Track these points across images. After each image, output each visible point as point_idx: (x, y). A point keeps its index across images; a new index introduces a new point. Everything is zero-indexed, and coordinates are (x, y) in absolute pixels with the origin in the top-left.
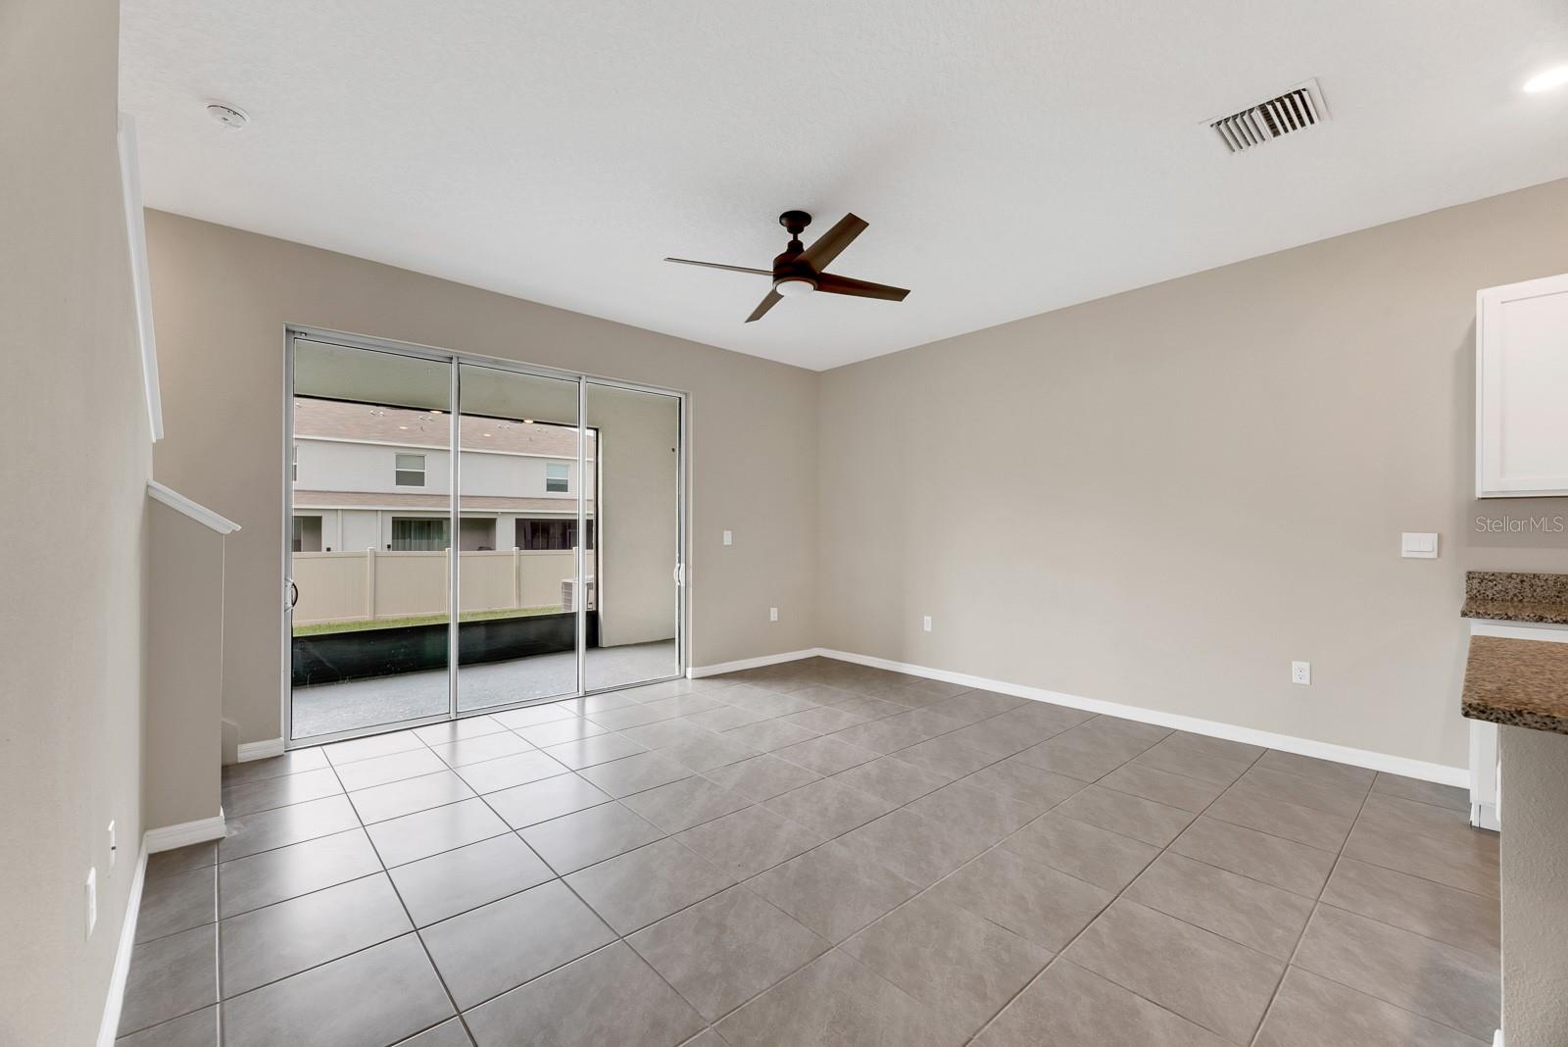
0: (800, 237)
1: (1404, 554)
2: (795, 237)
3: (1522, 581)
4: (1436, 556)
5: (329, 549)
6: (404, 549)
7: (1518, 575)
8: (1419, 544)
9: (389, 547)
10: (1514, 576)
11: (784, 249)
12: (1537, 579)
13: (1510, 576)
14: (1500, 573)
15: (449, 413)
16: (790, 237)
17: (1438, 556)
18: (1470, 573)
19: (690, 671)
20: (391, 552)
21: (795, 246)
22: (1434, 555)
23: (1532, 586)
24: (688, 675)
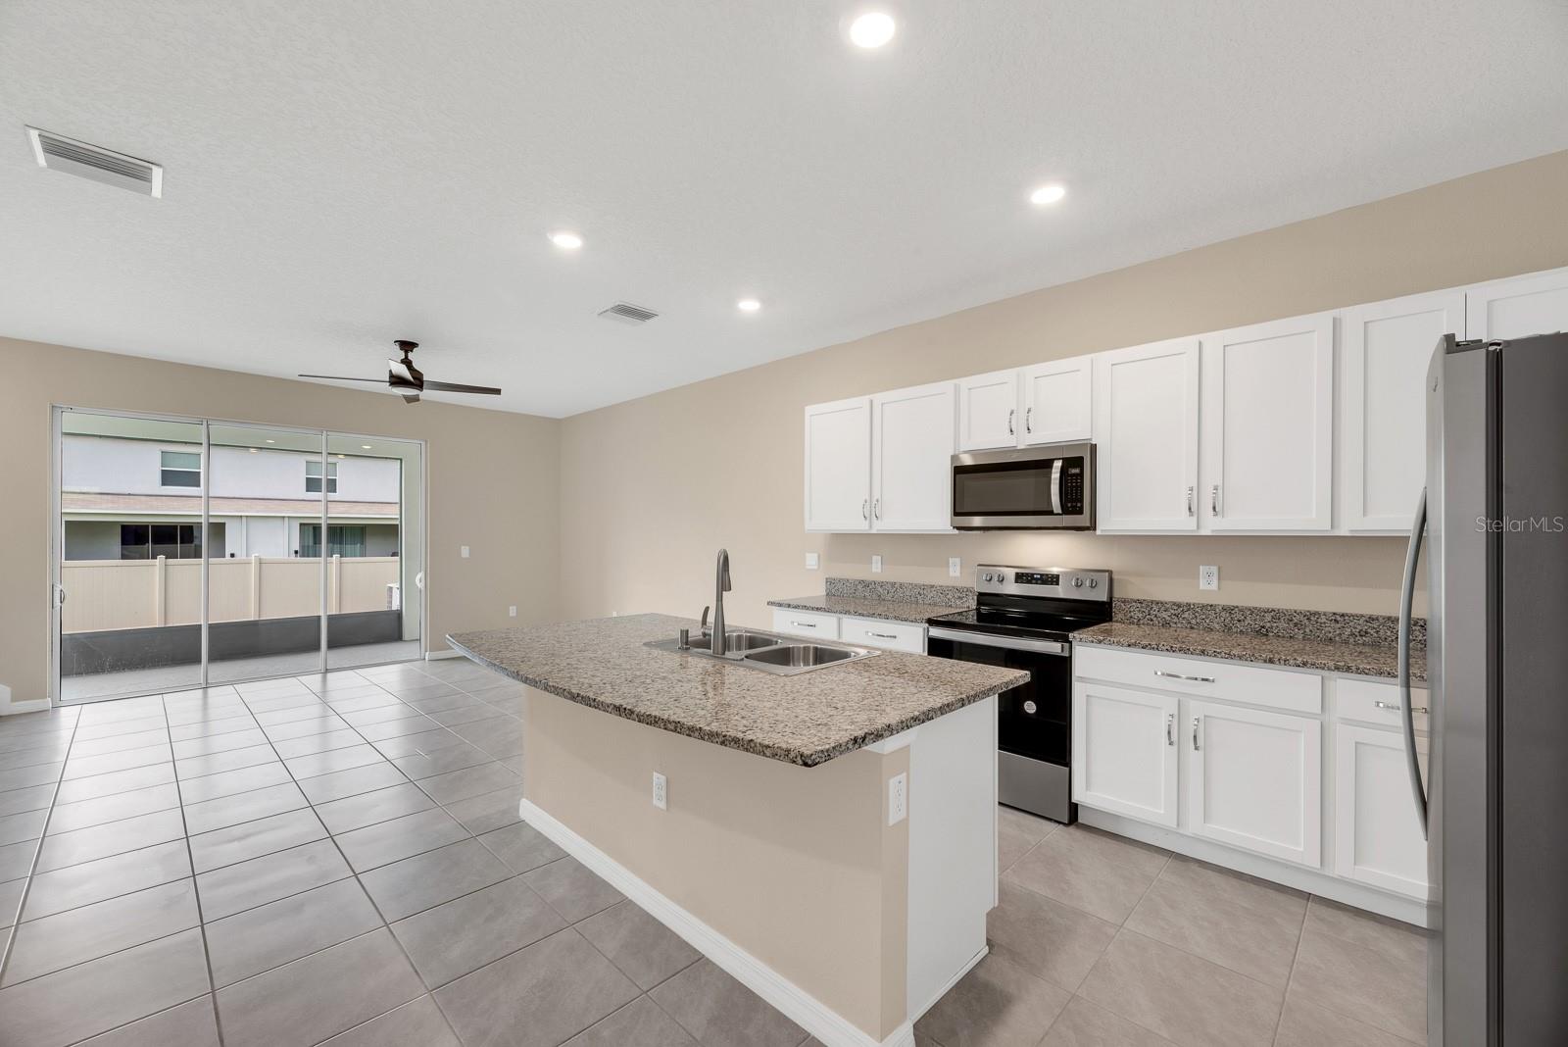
1: (807, 567)
2: (408, 358)
3: (844, 584)
4: (817, 568)
5: (232, 555)
6: (308, 556)
7: (842, 580)
8: (812, 561)
9: (296, 552)
12: (848, 583)
13: (839, 581)
14: (836, 579)
18: (826, 579)
19: (427, 654)
20: (299, 559)
21: (406, 363)
23: (846, 587)
24: (427, 658)
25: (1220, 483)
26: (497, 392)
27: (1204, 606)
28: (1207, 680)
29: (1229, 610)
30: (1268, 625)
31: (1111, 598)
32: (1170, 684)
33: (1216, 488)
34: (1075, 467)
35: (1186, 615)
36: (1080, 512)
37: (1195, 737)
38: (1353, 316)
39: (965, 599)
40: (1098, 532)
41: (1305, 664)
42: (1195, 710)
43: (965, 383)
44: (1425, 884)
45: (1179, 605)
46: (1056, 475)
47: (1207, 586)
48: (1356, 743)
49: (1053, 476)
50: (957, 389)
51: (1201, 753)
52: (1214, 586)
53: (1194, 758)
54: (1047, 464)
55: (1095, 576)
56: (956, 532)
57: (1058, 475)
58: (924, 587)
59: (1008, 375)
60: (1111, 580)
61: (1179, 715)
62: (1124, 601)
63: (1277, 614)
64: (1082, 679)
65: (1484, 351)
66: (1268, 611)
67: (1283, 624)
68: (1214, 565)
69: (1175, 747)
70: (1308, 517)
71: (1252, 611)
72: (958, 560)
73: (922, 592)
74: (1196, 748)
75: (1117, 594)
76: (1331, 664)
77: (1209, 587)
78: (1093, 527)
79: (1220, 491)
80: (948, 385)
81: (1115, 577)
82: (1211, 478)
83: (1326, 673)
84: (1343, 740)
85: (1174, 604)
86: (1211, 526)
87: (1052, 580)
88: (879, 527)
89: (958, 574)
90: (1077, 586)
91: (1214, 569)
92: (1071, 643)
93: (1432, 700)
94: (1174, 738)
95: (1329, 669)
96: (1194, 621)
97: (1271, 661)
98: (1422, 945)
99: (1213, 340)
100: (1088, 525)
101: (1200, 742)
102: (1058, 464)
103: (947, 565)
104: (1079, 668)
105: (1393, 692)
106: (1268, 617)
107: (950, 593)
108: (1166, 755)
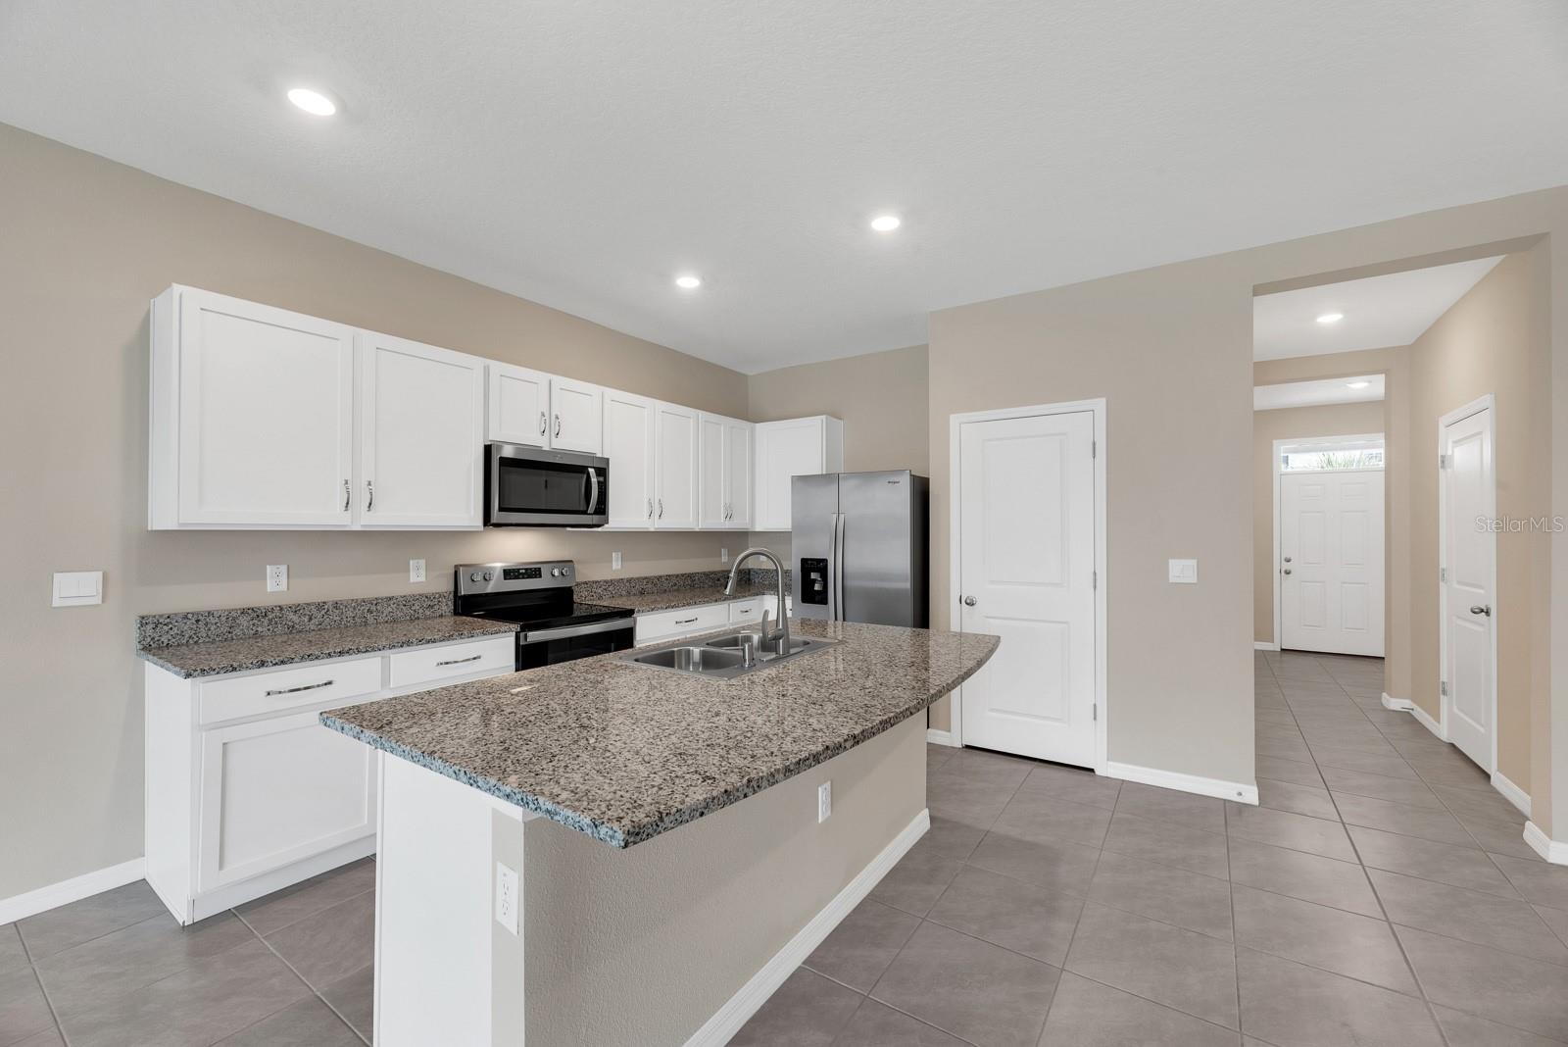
1: (56, 602)
3: (198, 621)
4: (100, 602)
7: (193, 614)
8: (77, 588)
10: (190, 616)
12: (211, 617)
13: (186, 617)
14: (176, 614)
17: (103, 602)
18: (143, 618)
22: (98, 600)
23: (206, 624)
29: (629, 580)
33: (660, 501)
34: (600, 476)
36: (603, 513)
39: (436, 607)
47: (616, 566)
50: (488, 371)
52: (620, 565)
54: (584, 470)
58: (377, 601)
59: (539, 376)
60: (573, 569)
67: (650, 586)
70: (689, 521)
71: (638, 580)
72: (422, 562)
73: (373, 608)
78: (603, 525)
80: (476, 362)
81: (574, 565)
82: (658, 494)
85: (604, 581)
87: (536, 573)
88: (371, 522)
89: (422, 579)
99: (658, 405)
102: (592, 472)
103: (407, 570)
107: (417, 603)
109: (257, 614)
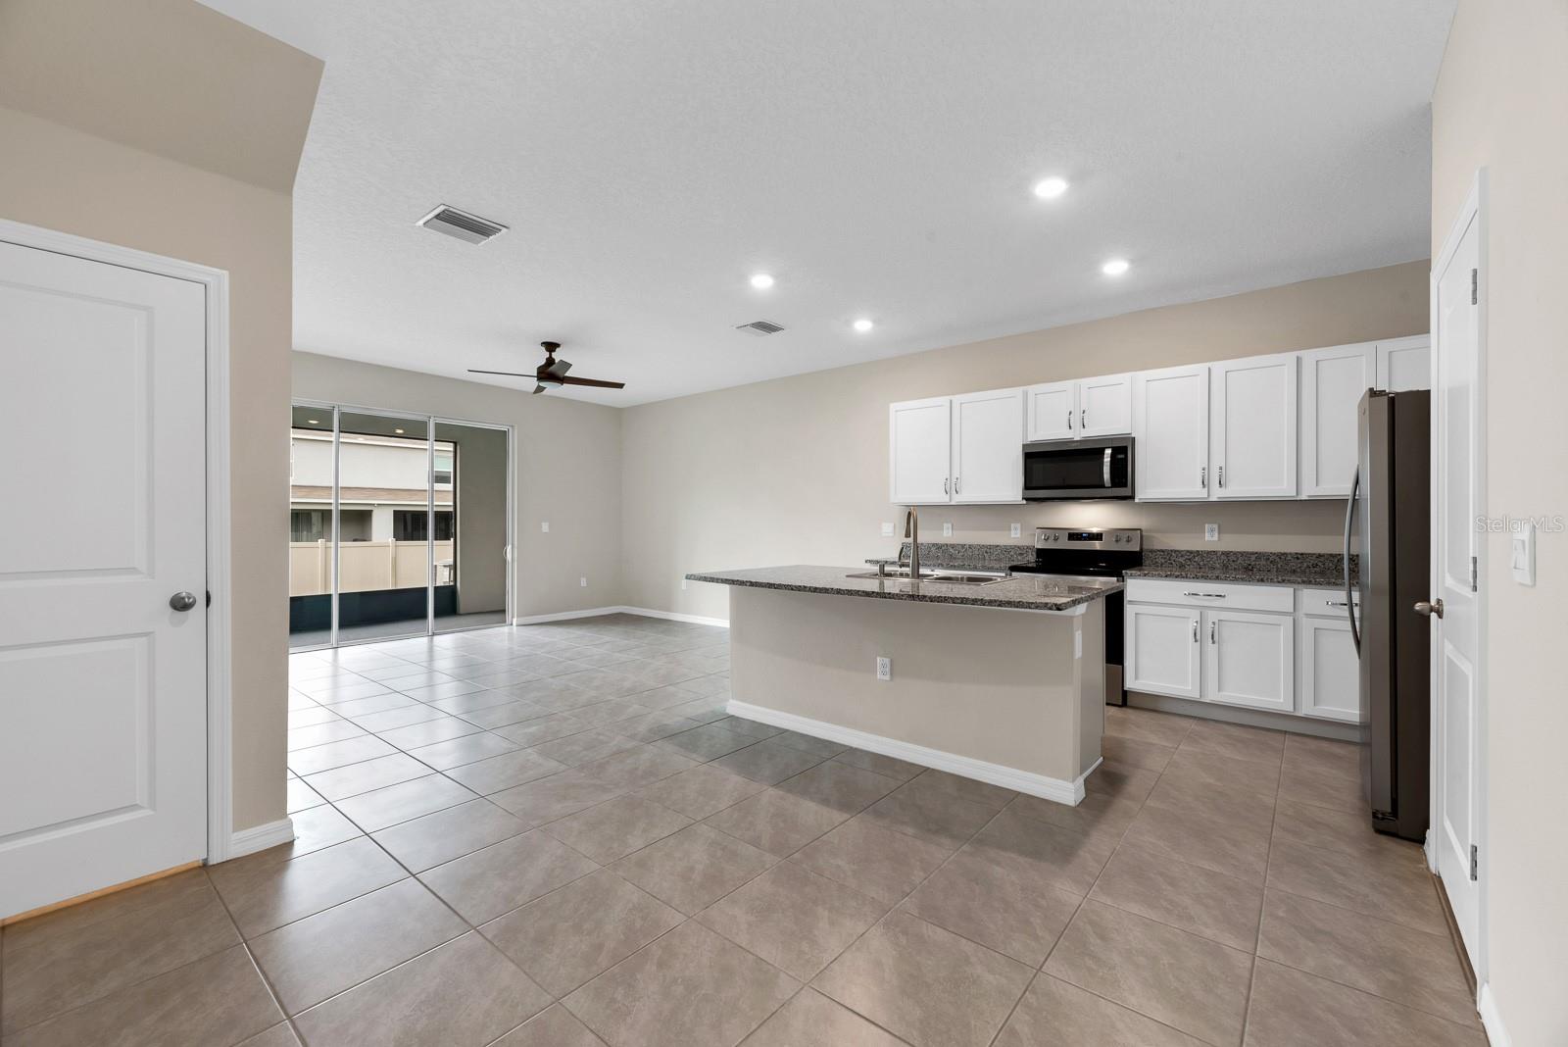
0: (554, 355)
2: (550, 355)
11: (543, 362)
15: (332, 431)
16: (547, 355)
19: (515, 620)
21: (550, 361)
24: (514, 623)
25: (1223, 465)
26: (621, 386)
27: (1209, 553)
28: (1220, 596)
29: (1226, 554)
30: (1253, 563)
31: (1141, 549)
32: (1193, 601)
33: (1221, 468)
34: (1120, 454)
35: (1196, 559)
36: (1125, 485)
37: (1213, 635)
38: (1310, 356)
39: (1025, 555)
40: (1136, 500)
41: (1284, 581)
42: (1212, 616)
43: (1033, 389)
44: (1358, 712)
45: (1191, 552)
46: (1107, 459)
47: (1210, 538)
48: (1315, 629)
49: (1105, 460)
50: (1026, 394)
51: (1216, 645)
52: (1216, 538)
53: (1211, 649)
54: (1101, 451)
55: (1130, 533)
56: (1025, 502)
57: (1109, 459)
59: (1068, 384)
60: (1142, 537)
61: (1201, 622)
62: (1152, 551)
63: (1259, 556)
64: (1130, 602)
65: (1386, 397)
66: (1253, 553)
68: (1215, 523)
69: (1199, 643)
70: (1282, 487)
71: (1242, 554)
72: (1019, 525)
74: (1214, 642)
75: (1145, 547)
76: (1299, 580)
77: (1210, 539)
78: (1132, 497)
79: (1224, 470)
80: (1018, 391)
81: (1144, 534)
82: (1218, 461)
83: (1296, 586)
84: (1307, 627)
85: (1188, 551)
86: (1217, 494)
87: (1098, 537)
88: (957, 499)
89: (1020, 536)
90: (1117, 541)
91: (1216, 526)
92: (1123, 577)
93: (1362, 598)
94: (1198, 637)
95: (1299, 583)
96: (1201, 563)
97: (1262, 580)
98: (1356, 750)
99: (1219, 367)
100: (1130, 494)
101: (1216, 638)
102: (1108, 452)
103: (1010, 529)
104: (1129, 596)
105: (1341, 596)
106: (1253, 558)
107: (1012, 550)
108: (1192, 648)
109: (938, 547)
